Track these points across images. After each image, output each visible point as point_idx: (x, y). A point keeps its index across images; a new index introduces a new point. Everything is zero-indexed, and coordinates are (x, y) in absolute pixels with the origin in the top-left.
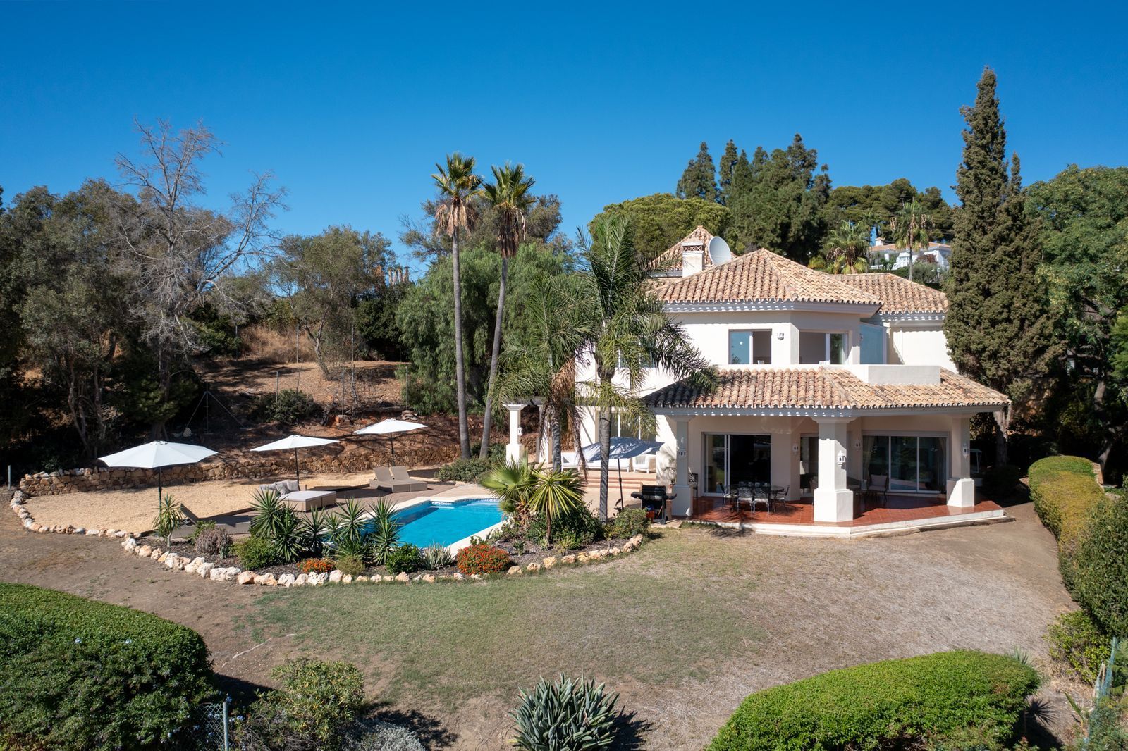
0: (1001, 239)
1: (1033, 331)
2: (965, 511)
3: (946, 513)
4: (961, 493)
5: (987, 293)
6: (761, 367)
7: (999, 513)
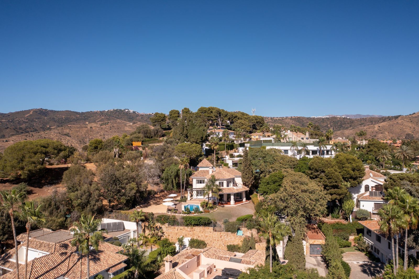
0: (248, 168)
1: (252, 179)
2: (245, 202)
3: (243, 202)
4: (244, 200)
5: (246, 174)
6: (223, 187)
7: (248, 202)
